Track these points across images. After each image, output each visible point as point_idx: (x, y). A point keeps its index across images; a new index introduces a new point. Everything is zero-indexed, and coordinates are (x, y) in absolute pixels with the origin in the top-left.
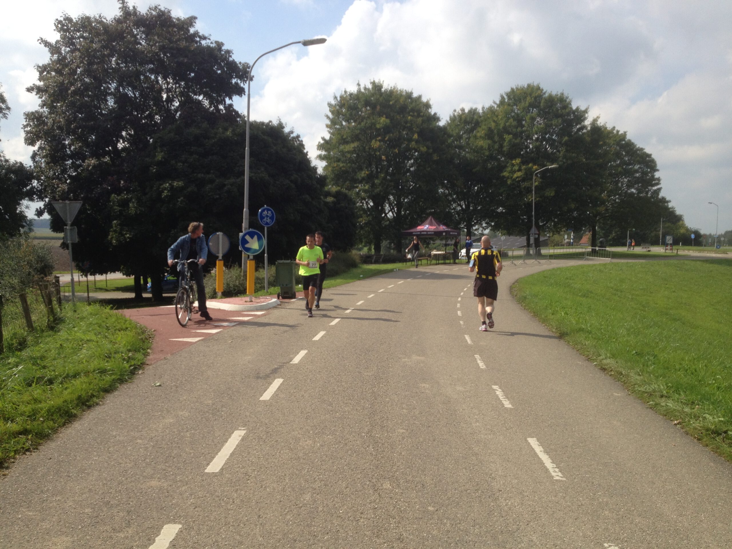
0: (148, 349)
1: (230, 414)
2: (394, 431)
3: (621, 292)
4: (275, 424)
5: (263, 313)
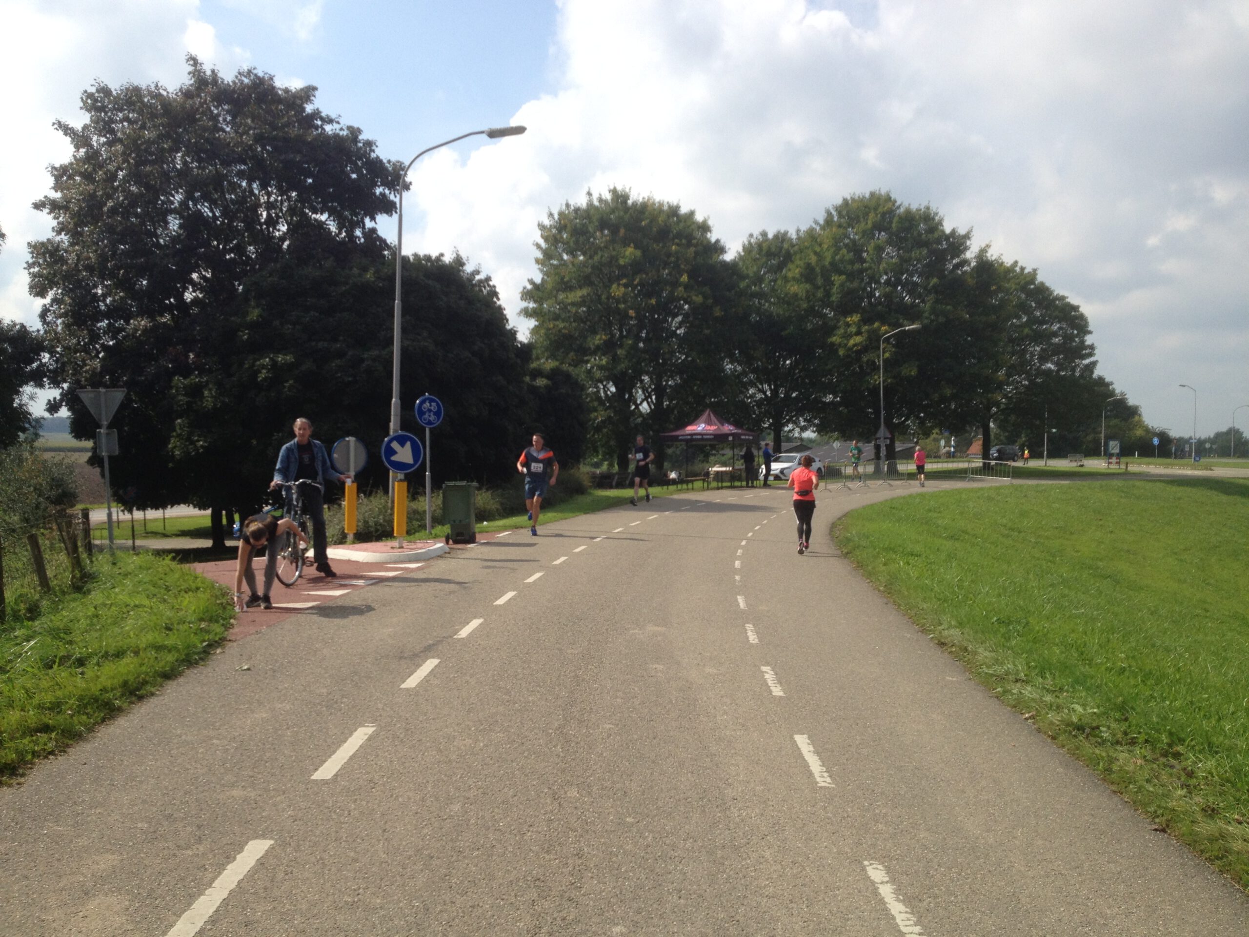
0: (231, 618)
2: (598, 726)
4: (420, 719)
5: (419, 565)
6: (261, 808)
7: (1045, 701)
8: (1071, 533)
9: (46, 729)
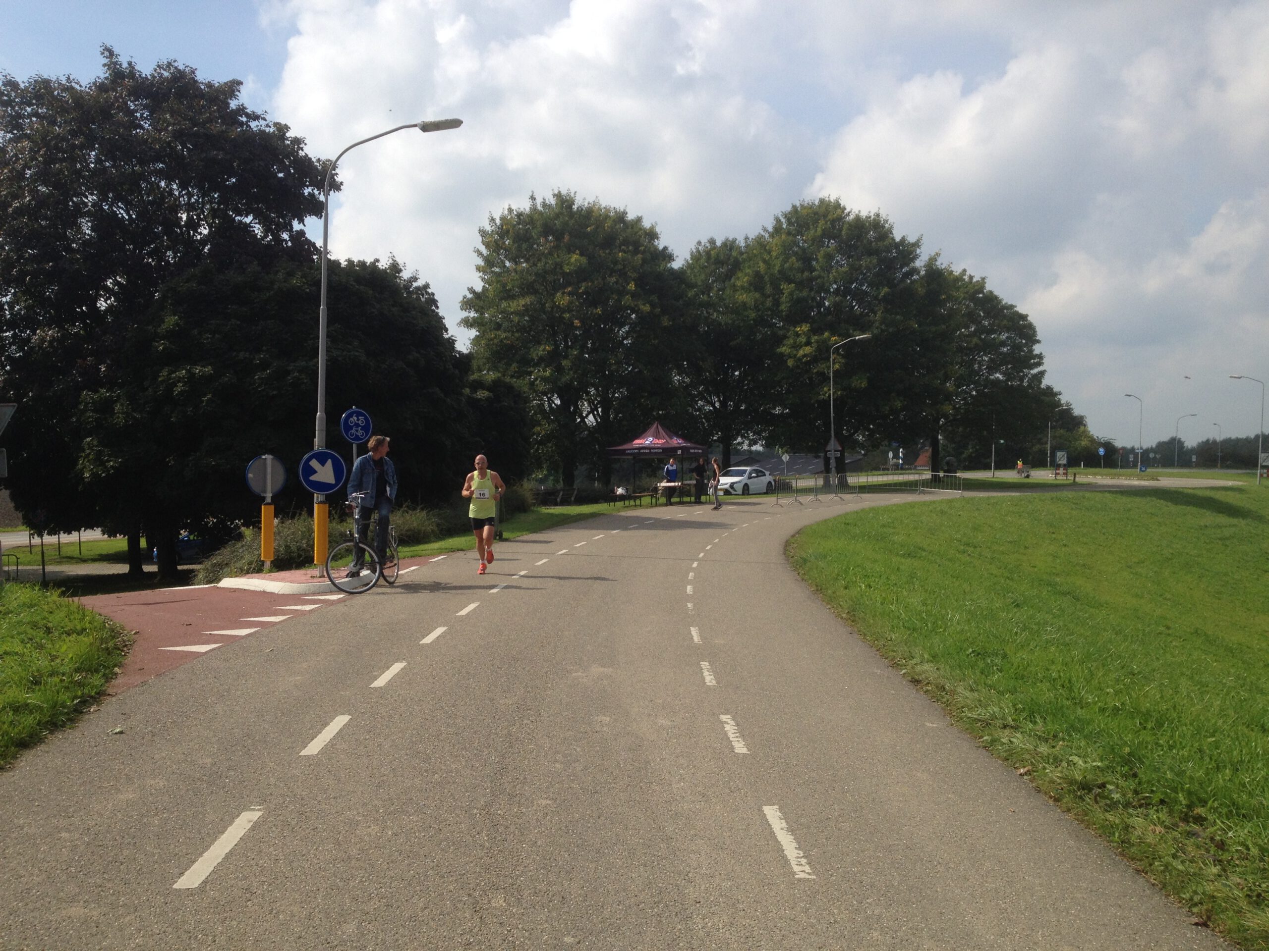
0: (115, 666)
1: (241, 782)
2: (532, 802)
3: (975, 547)
4: (319, 799)
5: (341, 596)
6: (102, 933)
7: (1040, 753)
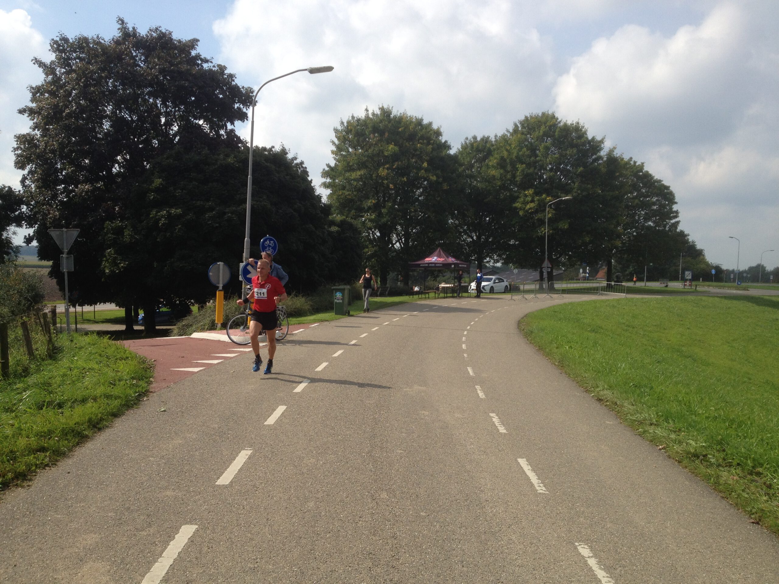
0: (150, 377)
1: (236, 437)
2: (393, 451)
4: (280, 445)
6: (186, 503)
7: (671, 438)
8: (665, 329)
9: (43, 449)
